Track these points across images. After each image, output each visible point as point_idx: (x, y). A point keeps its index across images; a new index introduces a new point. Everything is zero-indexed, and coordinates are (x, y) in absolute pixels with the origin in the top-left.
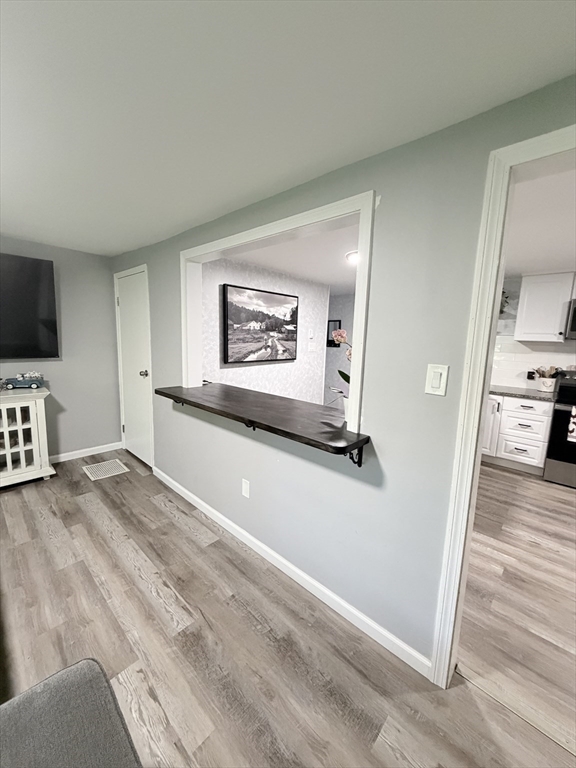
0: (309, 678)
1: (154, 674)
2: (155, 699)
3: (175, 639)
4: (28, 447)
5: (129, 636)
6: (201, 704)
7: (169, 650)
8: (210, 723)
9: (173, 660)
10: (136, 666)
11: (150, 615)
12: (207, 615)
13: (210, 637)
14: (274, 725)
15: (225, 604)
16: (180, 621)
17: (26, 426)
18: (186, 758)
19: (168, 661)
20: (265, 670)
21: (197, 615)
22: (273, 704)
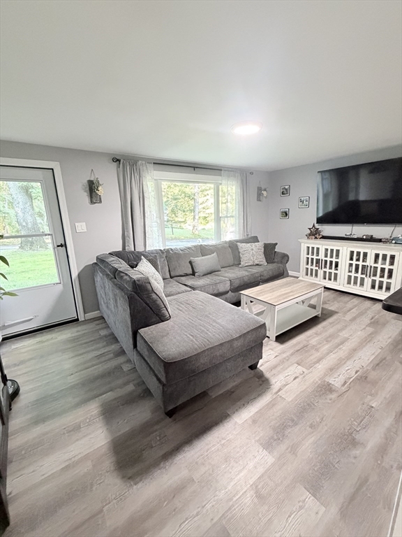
0: (332, 452)
1: (304, 377)
2: (294, 379)
3: (324, 381)
4: (389, 281)
5: (318, 364)
6: (297, 396)
7: (317, 380)
8: (291, 399)
9: (313, 382)
10: (304, 370)
11: (332, 370)
12: (348, 393)
13: (334, 396)
14: (298, 427)
15: (362, 402)
16: (336, 381)
17: (391, 267)
18: (277, 393)
19: (312, 380)
20: (326, 425)
21: (344, 389)
22: (308, 428)
